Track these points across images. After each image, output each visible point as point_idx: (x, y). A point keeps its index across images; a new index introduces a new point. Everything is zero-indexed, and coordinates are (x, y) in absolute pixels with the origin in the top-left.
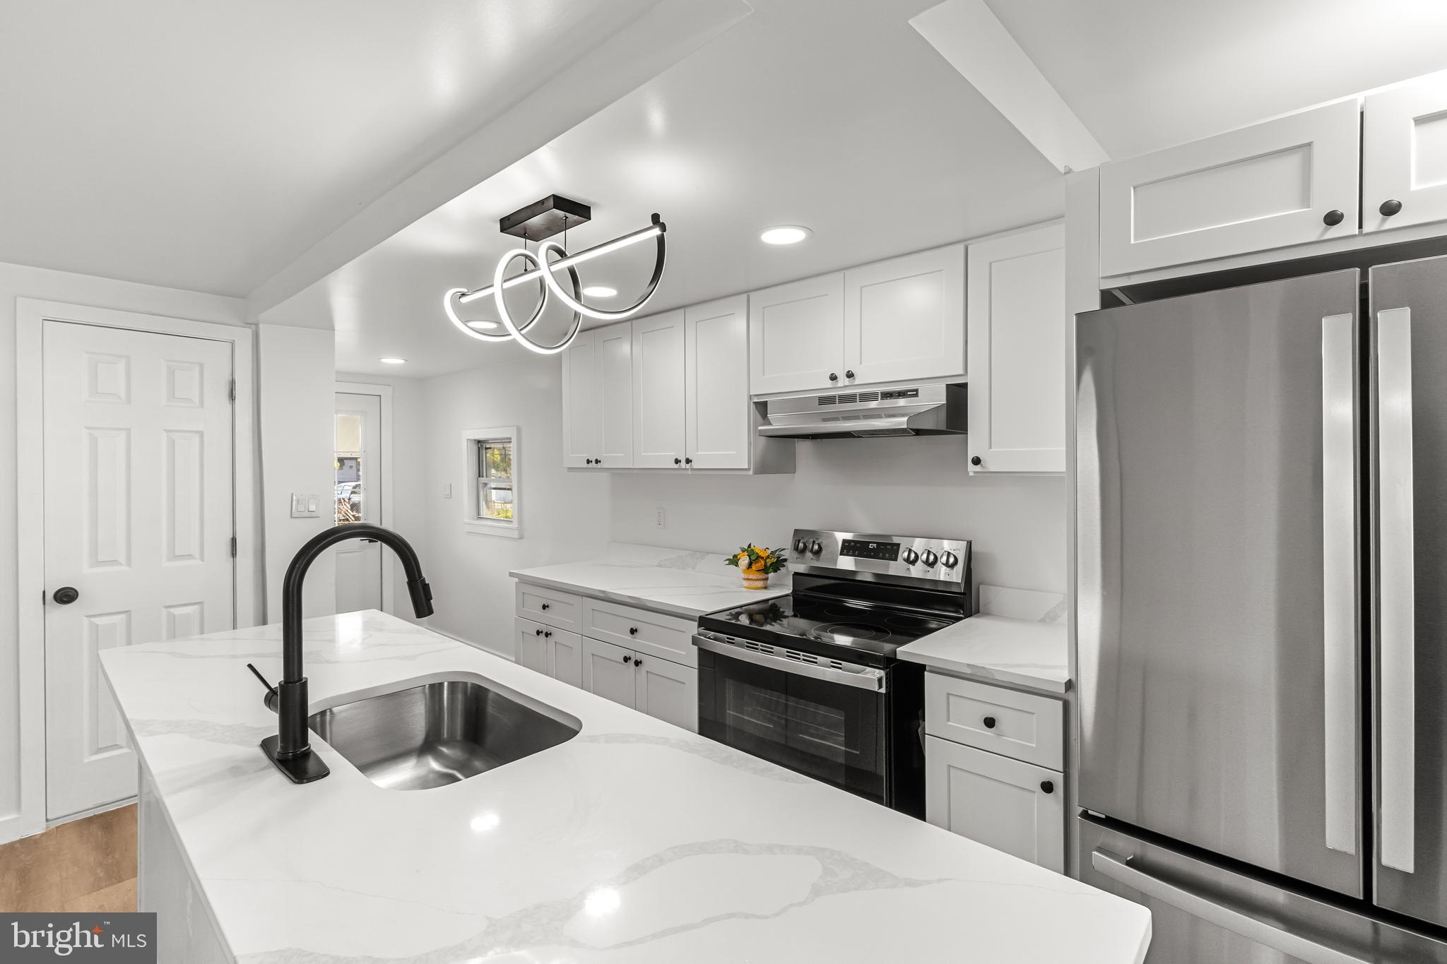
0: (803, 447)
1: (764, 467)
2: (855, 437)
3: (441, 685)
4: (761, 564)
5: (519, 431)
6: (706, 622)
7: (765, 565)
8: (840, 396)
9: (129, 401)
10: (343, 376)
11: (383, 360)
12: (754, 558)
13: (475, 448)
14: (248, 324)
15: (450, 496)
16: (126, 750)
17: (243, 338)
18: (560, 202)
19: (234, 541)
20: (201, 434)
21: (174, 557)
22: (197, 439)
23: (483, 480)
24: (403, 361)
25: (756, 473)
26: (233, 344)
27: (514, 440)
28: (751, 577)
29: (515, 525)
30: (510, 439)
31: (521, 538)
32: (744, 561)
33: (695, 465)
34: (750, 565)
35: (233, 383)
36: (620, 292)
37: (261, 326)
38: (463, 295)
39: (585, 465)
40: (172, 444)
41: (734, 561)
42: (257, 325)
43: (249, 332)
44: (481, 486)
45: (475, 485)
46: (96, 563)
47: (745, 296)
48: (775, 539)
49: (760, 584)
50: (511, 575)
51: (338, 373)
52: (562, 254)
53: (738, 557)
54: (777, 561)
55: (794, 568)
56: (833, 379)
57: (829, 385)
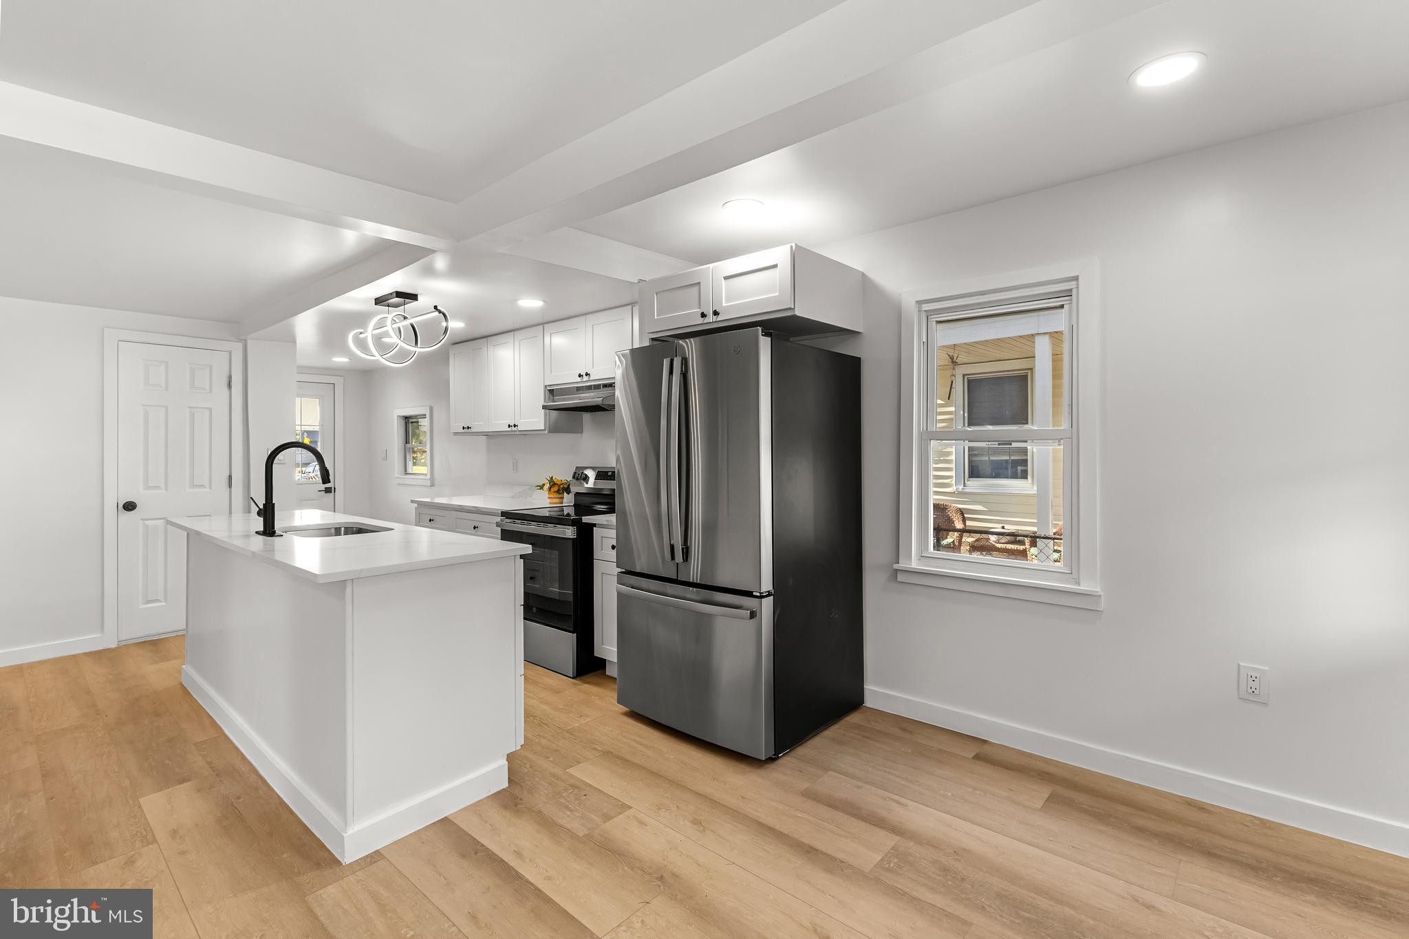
0: (586, 416)
1: (554, 429)
2: (607, 410)
3: (340, 528)
4: (556, 488)
5: (431, 409)
6: (505, 514)
7: (559, 489)
8: (594, 385)
9: (167, 388)
10: (303, 369)
11: (333, 359)
12: (553, 483)
13: (403, 422)
14: (240, 340)
15: (386, 458)
16: (164, 604)
17: (237, 348)
18: (399, 294)
19: (230, 477)
20: (210, 410)
21: (193, 486)
22: (207, 412)
23: (408, 445)
24: (348, 360)
25: (550, 432)
26: (230, 353)
27: (428, 416)
28: (551, 496)
29: (428, 477)
30: (425, 415)
31: (432, 485)
32: (547, 486)
33: (520, 428)
34: (550, 488)
35: (230, 377)
36: (466, 324)
37: (249, 342)
38: (361, 333)
39: (463, 431)
40: (192, 416)
41: (542, 487)
42: (246, 340)
43: (240, 345)
44: (407, 450)
45: (403, 448)
46: (148, 488)
47: (542, 327)
48: (564, 476)
49: (557, 500)
50: (413, 502)
51: (299, 367)
52: (405, 318)
53: (544, 485)
54: (566, 486)
55: (574, 489)
56: (580, 376)
57: (579, 379)
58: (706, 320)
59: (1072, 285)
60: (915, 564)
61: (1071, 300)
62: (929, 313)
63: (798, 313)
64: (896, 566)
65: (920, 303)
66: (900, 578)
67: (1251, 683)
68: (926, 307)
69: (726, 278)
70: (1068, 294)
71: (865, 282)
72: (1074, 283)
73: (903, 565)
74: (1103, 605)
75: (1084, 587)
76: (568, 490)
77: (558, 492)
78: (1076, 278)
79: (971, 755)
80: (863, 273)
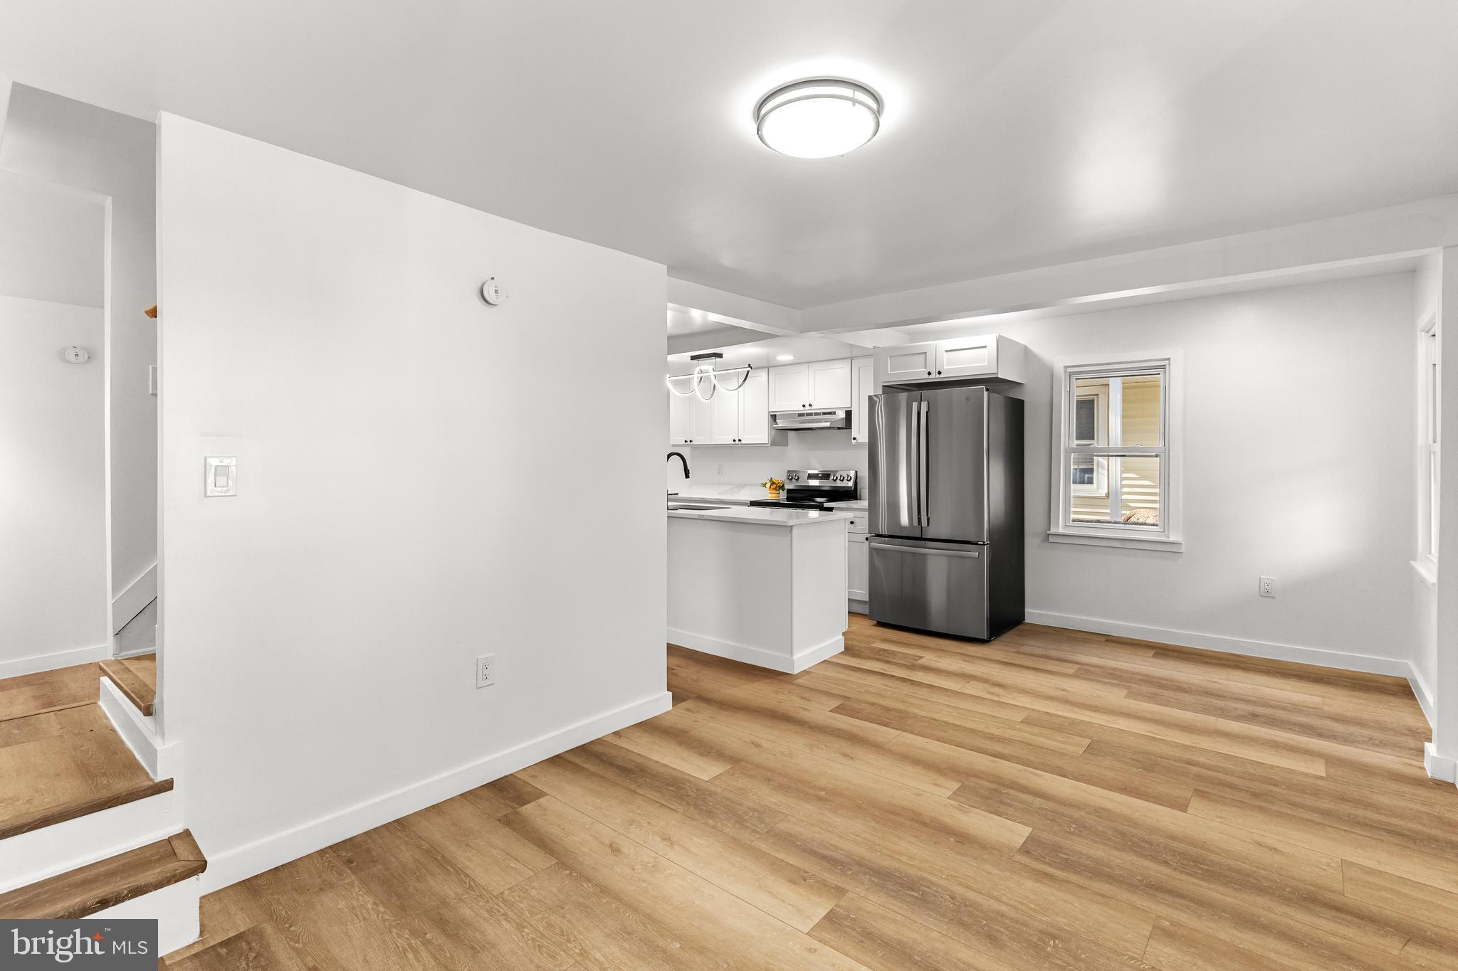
0: (791, 434)
1: (774, 443)
4: (774, 486)
7: (776, 487)
8: (806, 413)
12: (772, 484)
25: (771, 445)
28: (771, 492)
32: (768, 485)
33: (743, 442)
34: (770, 486)
39: (683, 443)
41: (764, 485)
47: (766, 369)
48: (780, 477)
49: (775, 495)
53: (766, 483)
54: (781, 485)
55: (787, 487)
56: (804, 406)
57: (803, 408)
58: (931, 377)
59: (1166, 363)
60: (1061, 530)
61: (1165, 371)
62: (1071, 374)
63: (1000, 376)
64: (1049, 532)
65: (1066, 367)
66: (1051, 539)
67: (1267, 587)
68: (1070, 370)
69: (946, 351)
70: (1163, 367)
71: (1026, 352)
72: (1167, 361)
73: (1053, 530)
74: (1183, 549)
75: (1172, 538)
76: (782, 487)
77: (775, 489)
78: (1169, 359)
79: (1104, 640)
80: (1025, 347)
